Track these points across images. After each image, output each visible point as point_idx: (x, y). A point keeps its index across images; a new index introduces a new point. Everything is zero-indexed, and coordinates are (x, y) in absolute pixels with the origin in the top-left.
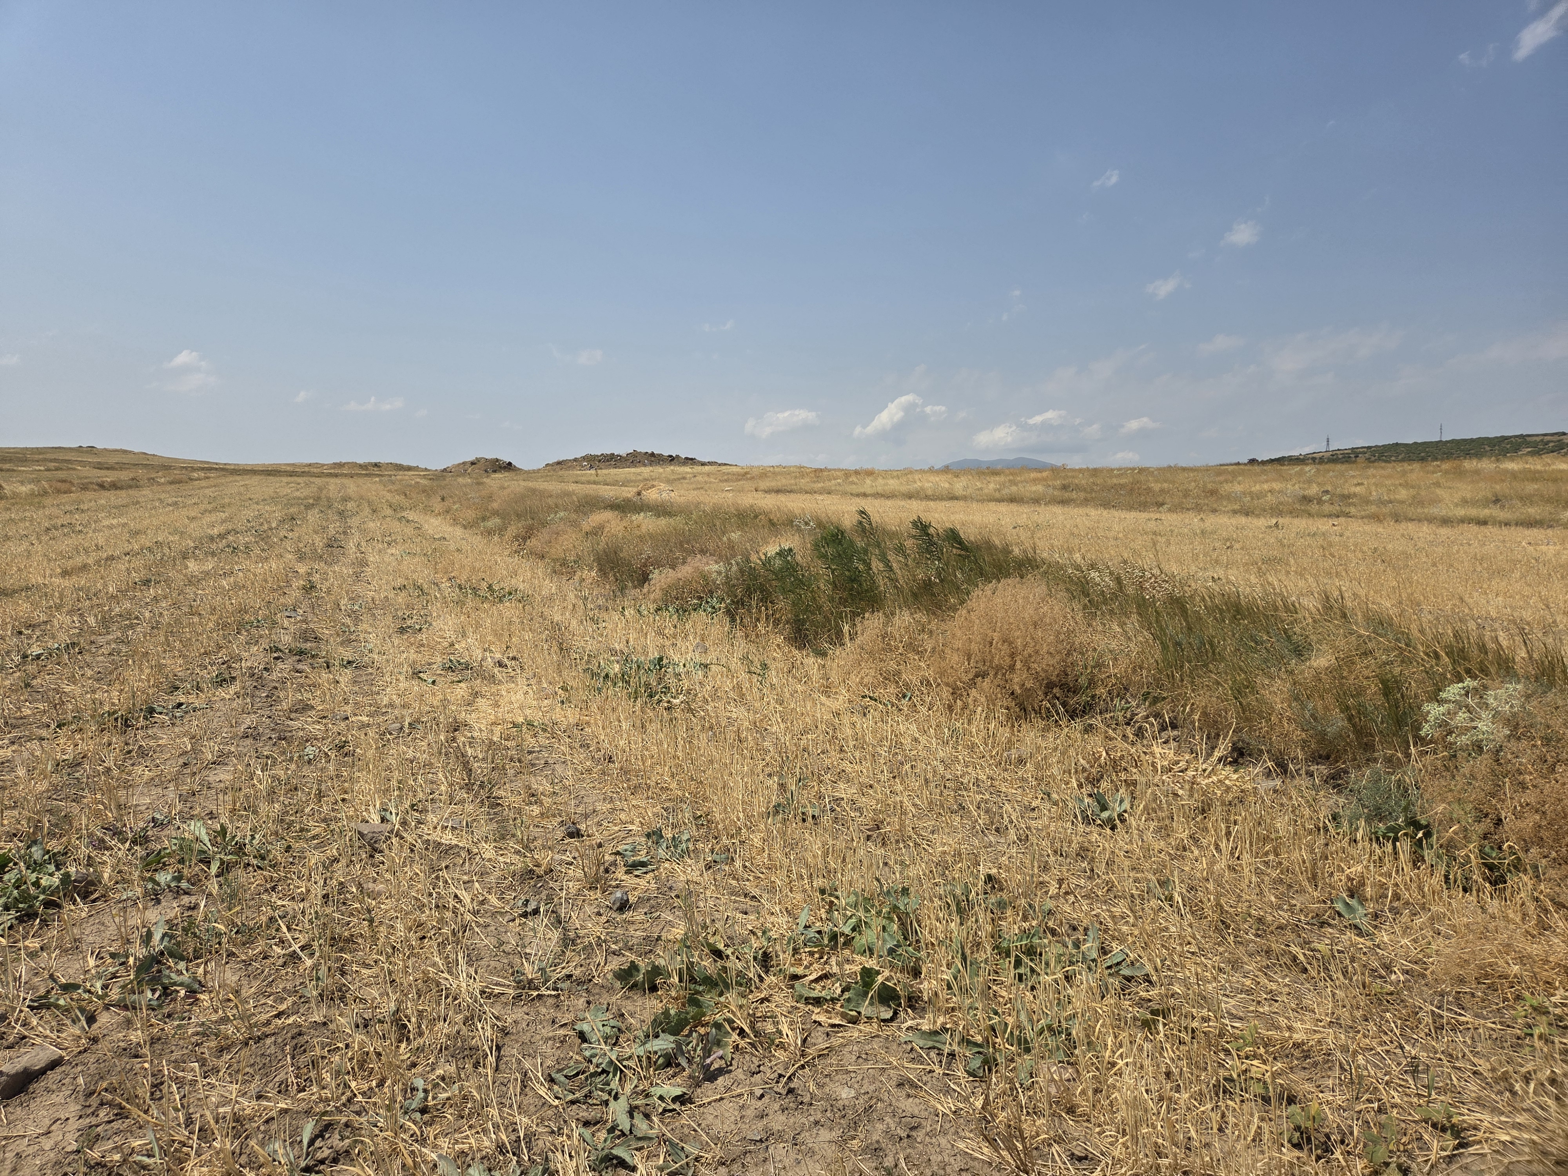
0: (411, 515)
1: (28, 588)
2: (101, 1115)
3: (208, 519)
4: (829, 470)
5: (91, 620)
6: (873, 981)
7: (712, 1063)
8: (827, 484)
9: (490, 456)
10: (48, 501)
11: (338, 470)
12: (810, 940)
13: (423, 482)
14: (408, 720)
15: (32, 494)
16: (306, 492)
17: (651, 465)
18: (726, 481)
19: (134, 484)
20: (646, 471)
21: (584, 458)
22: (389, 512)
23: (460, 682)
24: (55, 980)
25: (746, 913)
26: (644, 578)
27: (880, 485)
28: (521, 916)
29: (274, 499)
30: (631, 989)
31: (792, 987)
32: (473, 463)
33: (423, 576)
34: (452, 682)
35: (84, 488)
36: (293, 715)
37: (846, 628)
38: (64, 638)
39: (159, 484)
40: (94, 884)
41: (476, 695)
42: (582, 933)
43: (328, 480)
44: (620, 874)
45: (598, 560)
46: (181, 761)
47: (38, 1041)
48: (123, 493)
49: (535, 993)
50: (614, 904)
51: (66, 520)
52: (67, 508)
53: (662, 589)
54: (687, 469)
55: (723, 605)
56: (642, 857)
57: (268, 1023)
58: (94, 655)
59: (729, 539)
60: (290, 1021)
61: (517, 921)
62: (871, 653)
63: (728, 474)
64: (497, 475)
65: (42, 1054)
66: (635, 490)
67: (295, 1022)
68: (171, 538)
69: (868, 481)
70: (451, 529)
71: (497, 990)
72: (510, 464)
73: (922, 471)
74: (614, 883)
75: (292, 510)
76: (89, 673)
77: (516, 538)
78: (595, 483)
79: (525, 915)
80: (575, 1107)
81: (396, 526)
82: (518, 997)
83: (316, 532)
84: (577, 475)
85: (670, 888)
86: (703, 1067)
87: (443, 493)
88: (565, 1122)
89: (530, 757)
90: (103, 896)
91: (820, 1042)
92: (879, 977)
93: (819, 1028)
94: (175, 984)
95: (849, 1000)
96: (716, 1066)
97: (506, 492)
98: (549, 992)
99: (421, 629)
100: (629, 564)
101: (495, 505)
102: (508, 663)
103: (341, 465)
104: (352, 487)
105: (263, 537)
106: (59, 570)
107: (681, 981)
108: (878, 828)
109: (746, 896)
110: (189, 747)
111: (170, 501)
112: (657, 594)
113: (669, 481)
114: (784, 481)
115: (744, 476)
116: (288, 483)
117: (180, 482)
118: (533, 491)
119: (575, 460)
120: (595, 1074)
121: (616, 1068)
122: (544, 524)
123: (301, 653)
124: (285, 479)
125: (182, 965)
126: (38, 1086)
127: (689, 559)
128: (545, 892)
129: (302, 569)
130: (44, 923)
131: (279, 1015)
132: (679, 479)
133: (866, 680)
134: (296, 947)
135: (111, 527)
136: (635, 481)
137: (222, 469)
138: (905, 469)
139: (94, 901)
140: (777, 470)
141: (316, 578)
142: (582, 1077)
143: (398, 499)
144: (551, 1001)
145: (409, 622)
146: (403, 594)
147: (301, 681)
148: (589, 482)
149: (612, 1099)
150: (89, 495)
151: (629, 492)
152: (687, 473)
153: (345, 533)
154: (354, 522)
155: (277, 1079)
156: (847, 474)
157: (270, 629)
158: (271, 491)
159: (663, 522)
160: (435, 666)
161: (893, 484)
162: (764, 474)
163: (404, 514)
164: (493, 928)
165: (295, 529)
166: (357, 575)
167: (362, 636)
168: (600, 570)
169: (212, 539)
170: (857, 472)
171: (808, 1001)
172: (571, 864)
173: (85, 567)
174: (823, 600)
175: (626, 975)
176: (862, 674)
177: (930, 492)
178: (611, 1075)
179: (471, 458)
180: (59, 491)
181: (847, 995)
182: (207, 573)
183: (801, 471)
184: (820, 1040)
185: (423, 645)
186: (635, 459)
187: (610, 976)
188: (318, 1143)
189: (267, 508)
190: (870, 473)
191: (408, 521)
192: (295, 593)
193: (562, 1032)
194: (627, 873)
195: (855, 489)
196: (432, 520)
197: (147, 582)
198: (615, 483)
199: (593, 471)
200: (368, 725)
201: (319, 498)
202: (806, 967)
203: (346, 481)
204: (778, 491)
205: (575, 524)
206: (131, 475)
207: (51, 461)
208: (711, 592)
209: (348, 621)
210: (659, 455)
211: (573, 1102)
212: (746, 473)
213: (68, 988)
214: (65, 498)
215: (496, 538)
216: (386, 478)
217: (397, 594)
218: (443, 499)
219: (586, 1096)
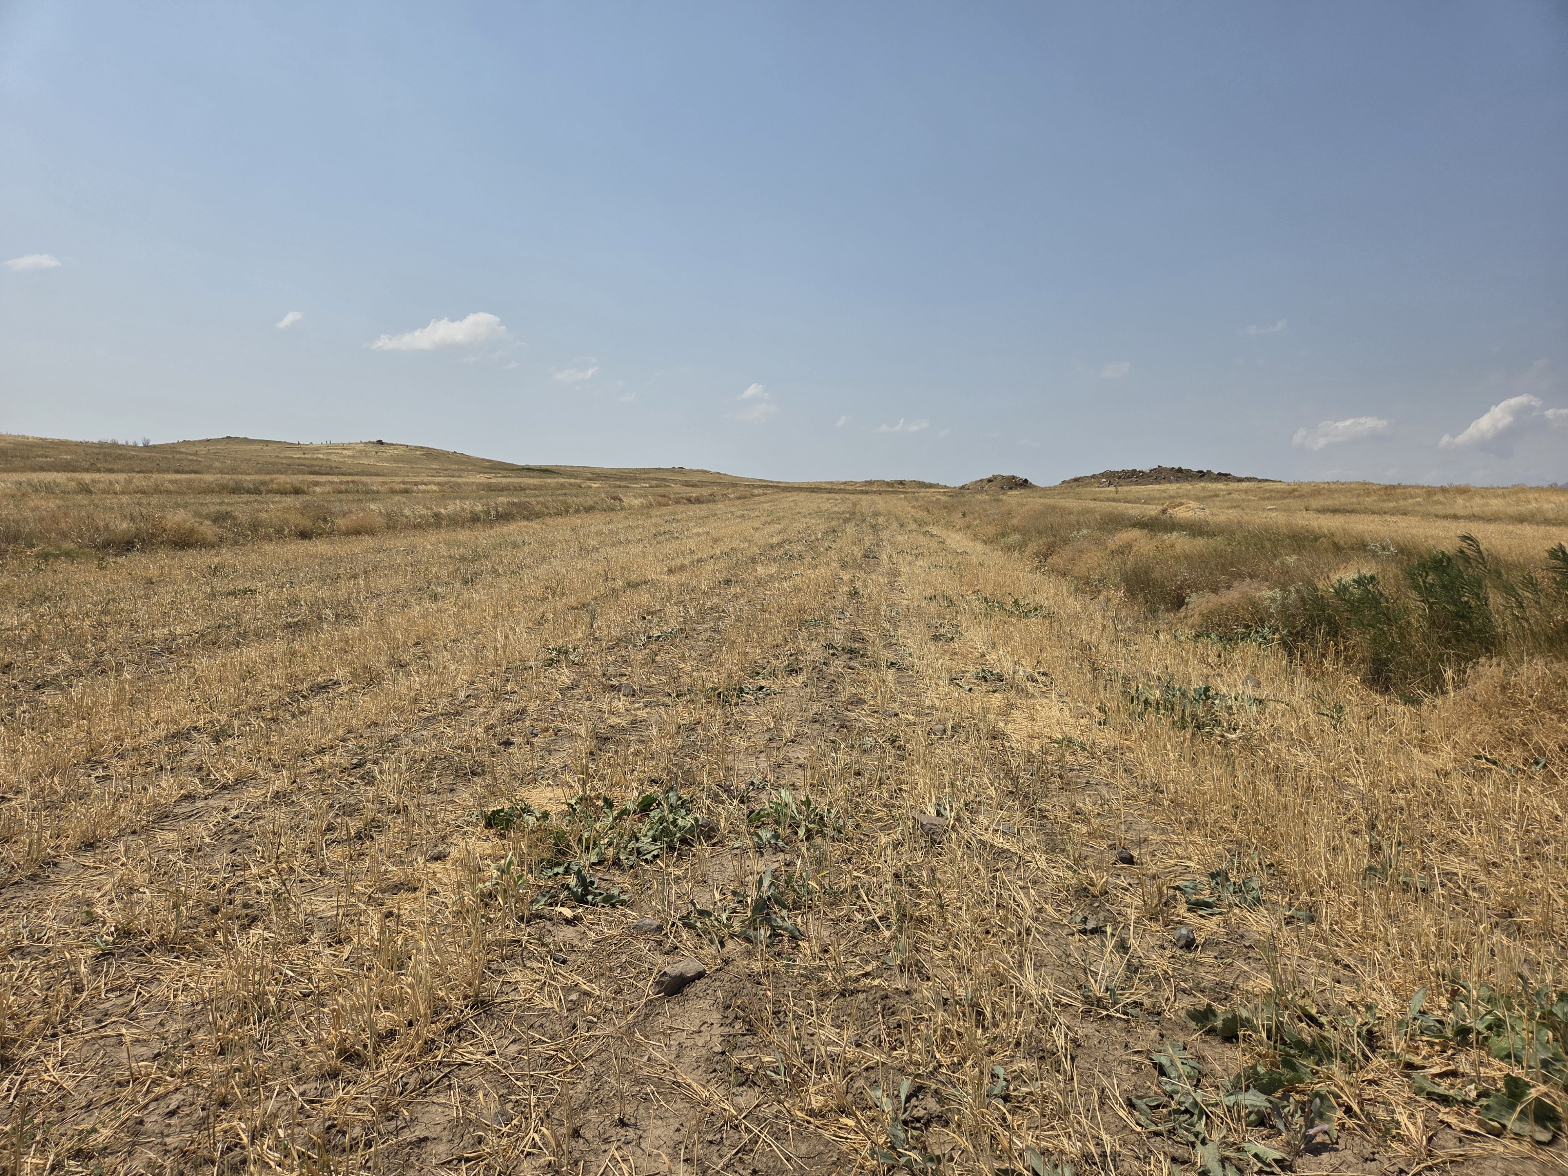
0: (934, 530)
1: (646, 583)
2: (737, 1027)
3: (768, 530)
4: (1405, 487)
5: (692, 612)
6: (1523, 1094)
7: (1315, 1135)
8: (1402, 503)
9: (1006, 473)
10: (653, 512)
11: (869, 488)
12: (1428, 1028)
13: (944, 498)
14: (950, 724)
15: (642, 506)
16: (842, 508)
17: (1177, 481)
18: (1268, 498)
19: (712, 499)
20: (1172, 488)
21: (1103, 475)
22: (914, 526)
23: (994, 692)
24: (694, 905)
25: (1339, 982)
26: (1179, 602)
27: (1477, 505)
28: (1080, 931)
29: (818, 513)
30: (1207, 1033)
31: (1408, 1076)
32: (990, 481)
33: (950, 587)
34: (988, 692)
35: (677, 502)
36: (850, 707)
37: (1449, 673)
38: (674, 624)
39: (730, 499)
40: (714, 831)
41: (1011, 706)
42: (1146, 962)
43: (860, 496)
44: (1182, 909)
45: (1126, 580)
46: (767, 737)
47: (686, 953)
48: (704, 506)
49: (1105, 1013)
50: (1178, 940)
51: (667, 527)
52: (667, 518)
53: (1201, 614)
54: (1221, 486)
55: (1277, 636)
56: (1205, 895)
57: (857, 980)
58: (696, 640)
59: (1282, 563)
60: (876, 982)
61: (1077, 936)
62: (1485, 707)
63: (1271, 491)
64: (1013, 492)
65: (691, 965)
66: (1160, 508)
67: (880, 984)
68: (742, 546)
69: (1460, 501)
70: (972, 544)
71: (1065, 1000)
72: (1026, 481)
73: (1539, 489)
74: (1176, 919)
75: (833, 523)
76: (694, 654)
77: (1037, 554)
78: (1114, 500)
79: (1084, 932)
80: (1158, 1139)
81: (922, 540)
82: (1087, 1012)
83: (854, 544)
84: (1096, 493)
85: (1242, 937)
86: (1305, 1136)
87: (965, 509)
88: (1150, 1151)
89: (1070, 775)
90: (720, 842)
91: (1449, 1147)
92: (1533, 1090)
93: (1448, 1130)
94: (780, 928)
95: (1488, 1108)
96: (1319, 1139)
97: (1025, 509)
98: (1118, 1015)
99: (953, 638)
100: (1163, 586)
101: (1015, 522)
102: (1039, 678)
103: (870, 483)
104: (881, 503)
105: (812, 546)
106: (666, 569)
107: (1269, 1038)
108: (1511, 916)
109: (1337, 962)
110: (772, 725)
111: (739, 514)
112: (1196, 619)
113: (1198, 499)
114: (1343, 499)
115: (1292, 492)
116: (828, 499)
117: (745, 498)
118: (1053, 508)
119: (1094, 476)
120: (1177, 1112)
121: (1202, 1112)
122: (1066, 541)
123: (851, 651)
124: (825, 496)
125: (784, 912)
126: (690, 990)
127: (1236, 584)
128: (1102, 913)
129: (846, 577)
130: (680, 857)
131: (866, 975)
132: (1210, 497)
133: (1479, 738)
134: (875, 917)
135: (698, 535)
136: (1159, 499)
137: (776, 487)
138: (1514, 486)
139: (714, 845)
140: (1333, 486)
141: (858, 584)
142: (1165, 1111)
143: (921, 514)
144: (1120, 1024)
145: (942, 631)
146: (934, 603)
147: (854, 676)
148: (1108, 500)
149: (1198, 1142)
150: (680, 508)
151: (1153, 510)
152: (1222, 490)
153: (878, 545)
154: (885, 535)
155: (871, 1033)
156: (1430, 492)
157: (826, 628)
158: (814, 506)
159: (1200, 542)
160: (968, 675)
161: (1496, 504)
162: (1317, 491)
163: (929, 529)
164: (1053, 938)
165: (838, 540)
166: (891, 584)
167: (900, 641)
168: (1128, 590)
169: (772, 547)
170: (1444, 490)
171: (1430, 1096)
172: (1127, 890)
173: (682, 568)
174: (1414, 638)
175: (1202, 1016)
176: (1474, 729)
177: (1551, 515)
178: (1195, 1118)
179: (989, 476)
180: (660, 504)
181: (1484, 1102)
182: (772, 576)
183: (1366, 489)
184: (1451, 1144)
185: (955, 654)
186: (1159, 475)
187: (1183, 1014)
188: (914, 1101)
189: (813, 521)
190: (1463, 491)
191: (932, 536)
192: (841, 599)
193: (1136, 1058)
194: (1189, 910)
195: (1440, 510)
196: (953, 535)
197: (728, 582)
198: (1137, 501)
199: (1112, 488)
200: (915, 724)
201: (854, 513)
202: (1424, 1058)
203: (876, 498)
204: (1335, 511)
205: (1098, 542)
206: (710, 492)
207: (654, 479)
208: (1262, 621)
209: (887, 625)
210: (1188, 471)
211: (1157, 1134)
212: (1294, 490)
213: (703, 913)
214: (664, 510)
215: (1016, 553)
216: (910, 495)
217: (928, 604)
218: (964, 515)
219: (1169, 1131)
